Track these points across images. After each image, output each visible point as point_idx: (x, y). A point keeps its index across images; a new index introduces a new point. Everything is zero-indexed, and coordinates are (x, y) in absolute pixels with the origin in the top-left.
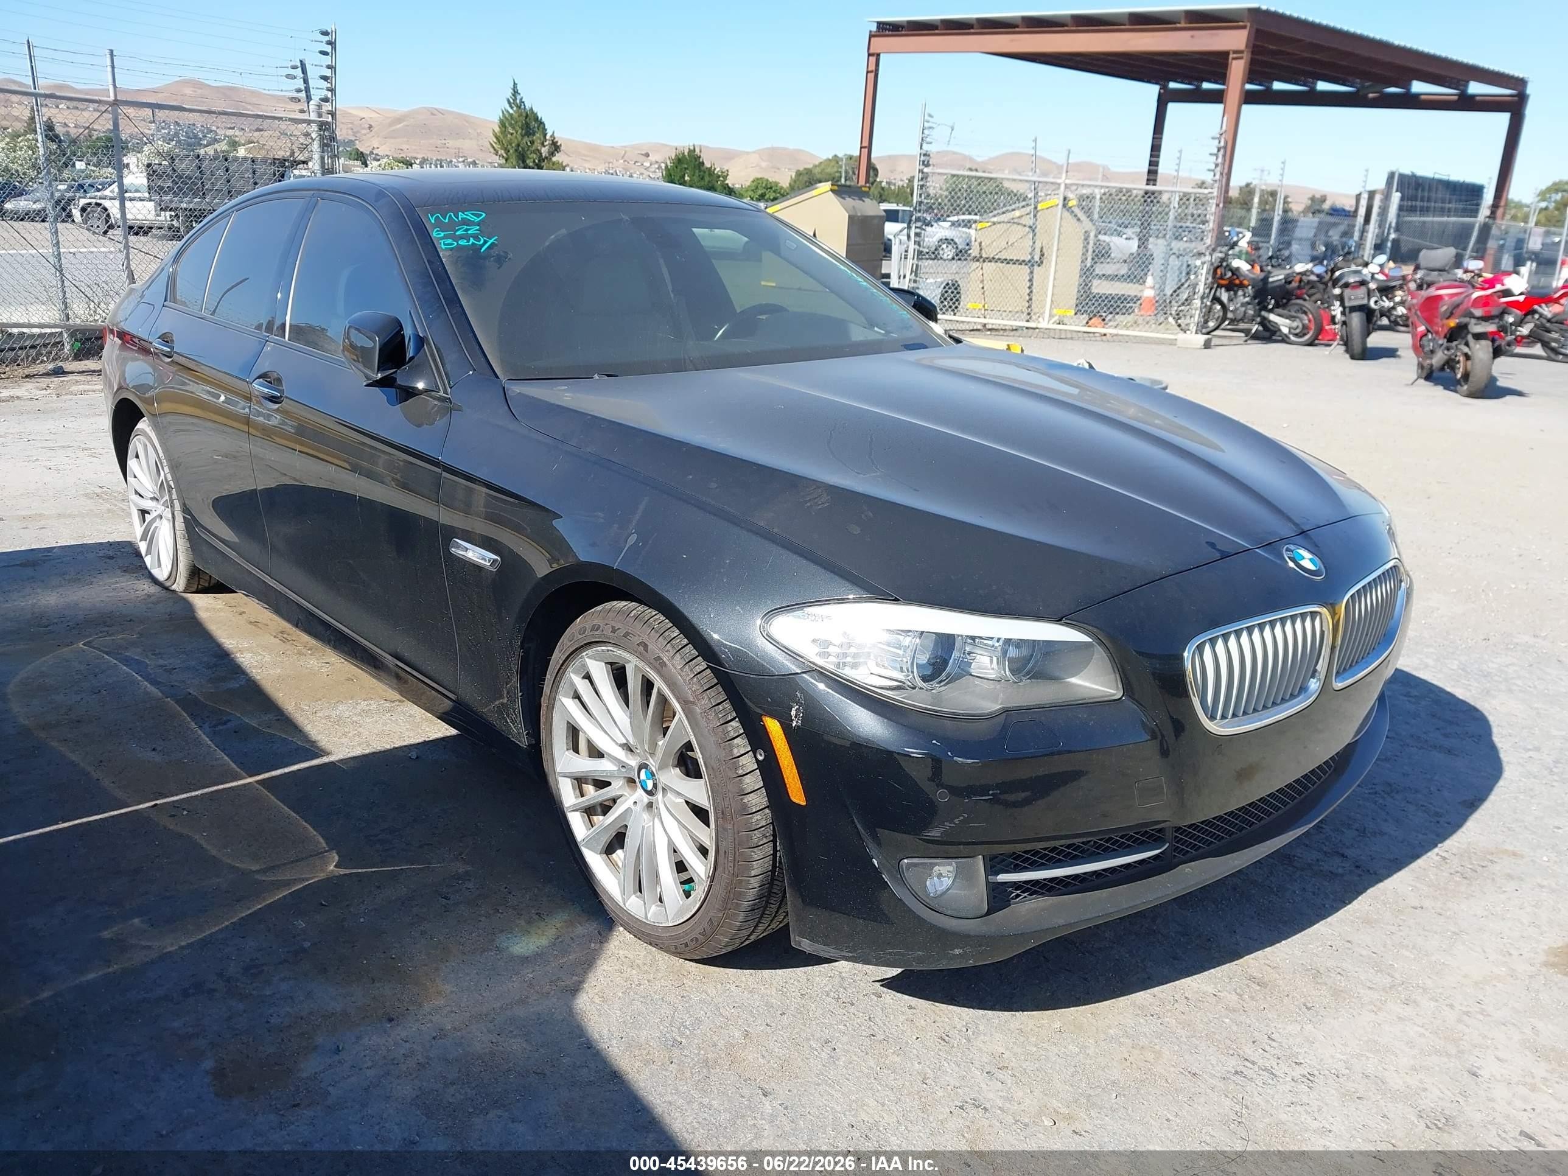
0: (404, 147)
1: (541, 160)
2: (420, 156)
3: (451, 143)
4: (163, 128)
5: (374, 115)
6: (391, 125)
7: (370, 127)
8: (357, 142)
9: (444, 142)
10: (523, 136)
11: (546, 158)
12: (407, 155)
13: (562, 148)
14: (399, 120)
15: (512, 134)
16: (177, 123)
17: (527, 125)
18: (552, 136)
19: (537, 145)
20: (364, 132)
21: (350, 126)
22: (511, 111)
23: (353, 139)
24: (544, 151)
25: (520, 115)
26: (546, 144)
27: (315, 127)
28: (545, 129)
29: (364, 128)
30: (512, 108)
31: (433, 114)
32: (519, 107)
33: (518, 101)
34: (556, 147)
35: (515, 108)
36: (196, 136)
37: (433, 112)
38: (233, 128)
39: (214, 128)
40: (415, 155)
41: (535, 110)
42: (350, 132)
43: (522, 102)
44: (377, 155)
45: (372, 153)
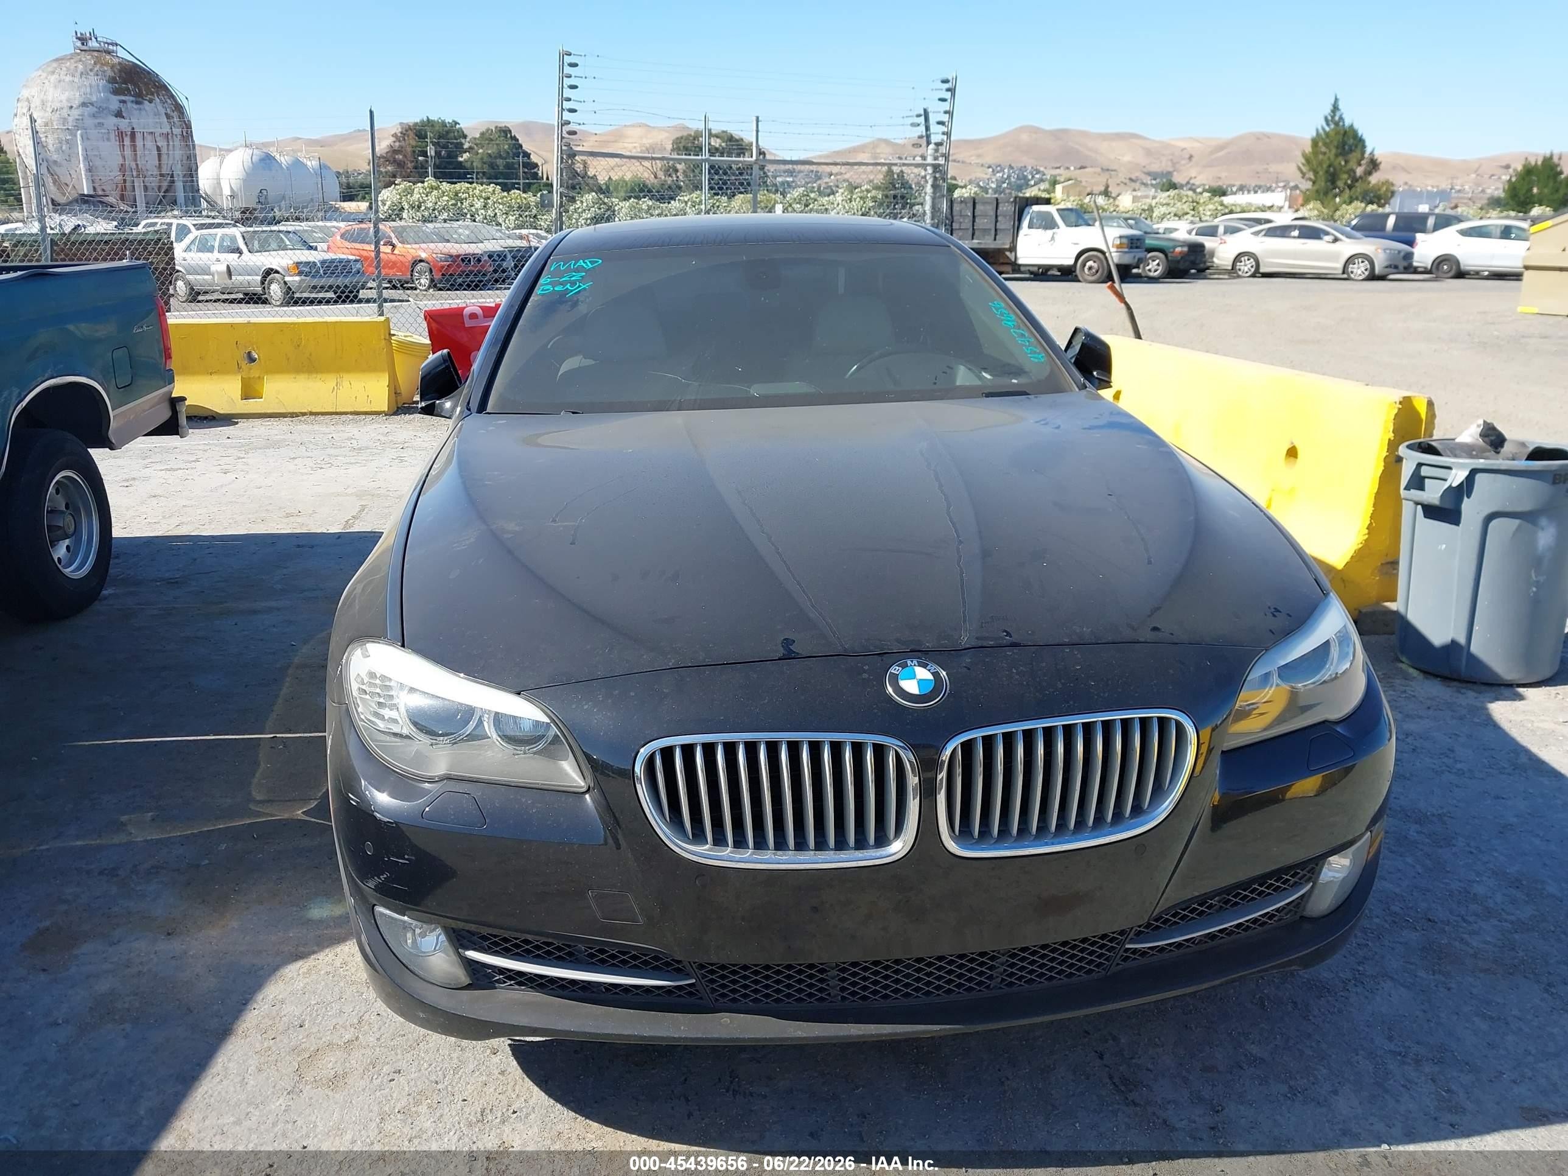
0: (1223, 175)
1: (1355, 180)
2: (1238, 183)
3: (1274, 168)
4: (998, 172)
5: (1196, 145)
6: (1212, 153)
7: (1191, 157)
8: (1175, 173)
9: (1266, 166)
10: (1337, 156)
11: (1361, 177)
12: (1222, 184)
13: (1382, 167)
14: (1221, 148)
15: (1325, 154)
16: (1011, 167)
17: (1344, 143)
18: (1372, 153)
19: (1352, 164)
20: (1183, 162)
21: (1170, 157)
22: (1327, 129)
23: (1171, 169)
24: (1359, 171)
25: (1337, 133)
26: (1362, 162)
27: (930, 170)
28: (1364, 147)
29: (1183, 159)
30: (1328, 125)
31: (1258, 139)
32: (1337, 124)
33: (1337, 118)
34: (1374, 165)
35: (1332, 126)
36: (1025, 177)
37: (1259, 137)
38: (1059, 168)
39: (1042, 169)
40: (1232, 182)
41: (1356, 126)
42: (1170, 163)
43: (1341, 118)
44: (1193, 184)
45: (1188, 183)
